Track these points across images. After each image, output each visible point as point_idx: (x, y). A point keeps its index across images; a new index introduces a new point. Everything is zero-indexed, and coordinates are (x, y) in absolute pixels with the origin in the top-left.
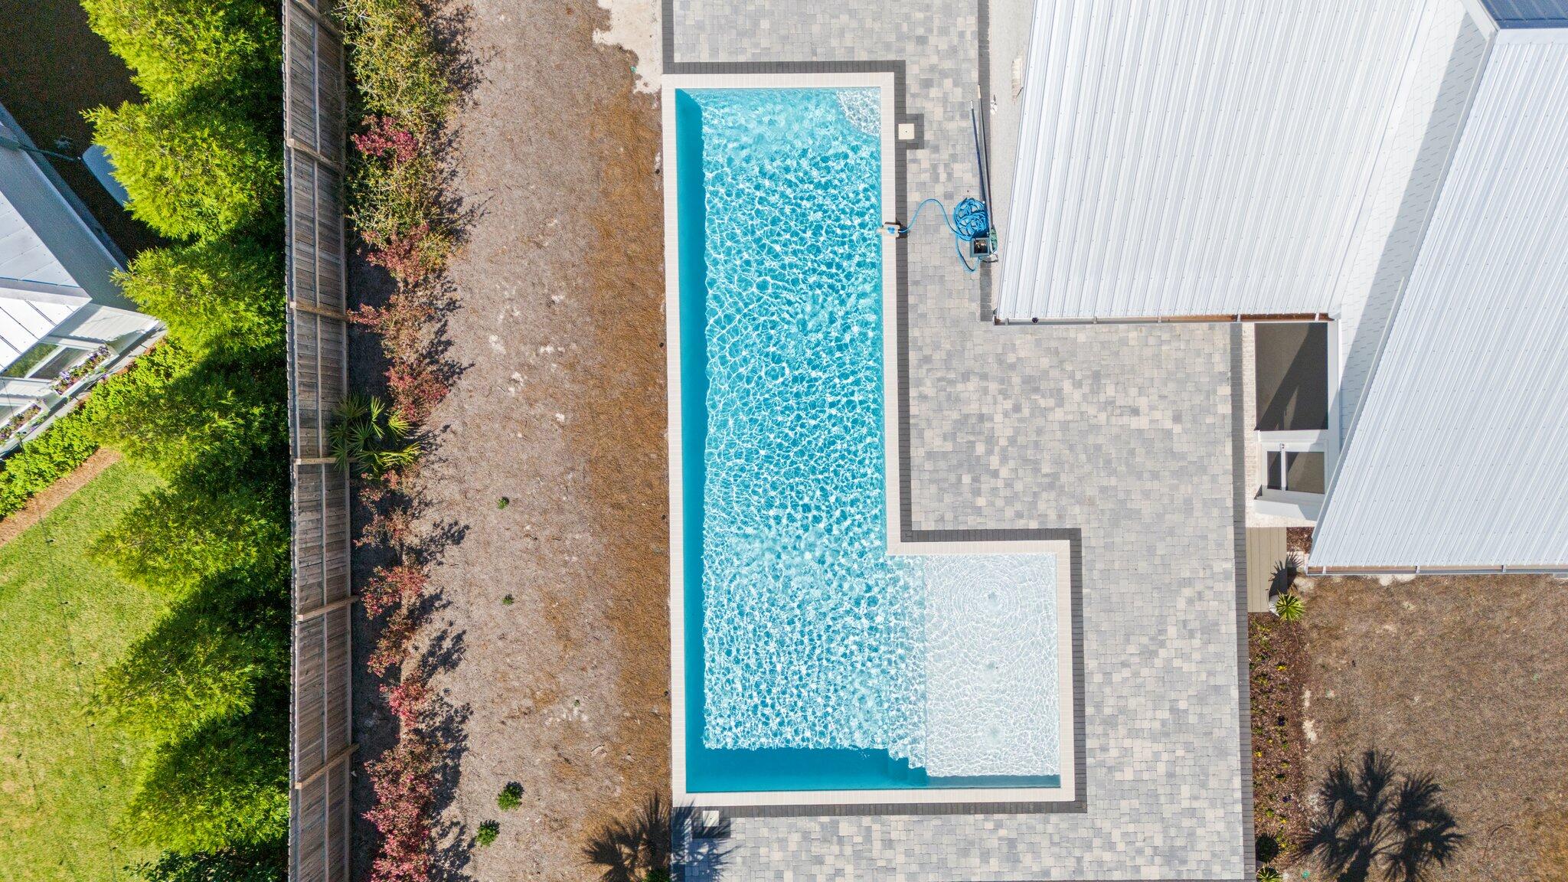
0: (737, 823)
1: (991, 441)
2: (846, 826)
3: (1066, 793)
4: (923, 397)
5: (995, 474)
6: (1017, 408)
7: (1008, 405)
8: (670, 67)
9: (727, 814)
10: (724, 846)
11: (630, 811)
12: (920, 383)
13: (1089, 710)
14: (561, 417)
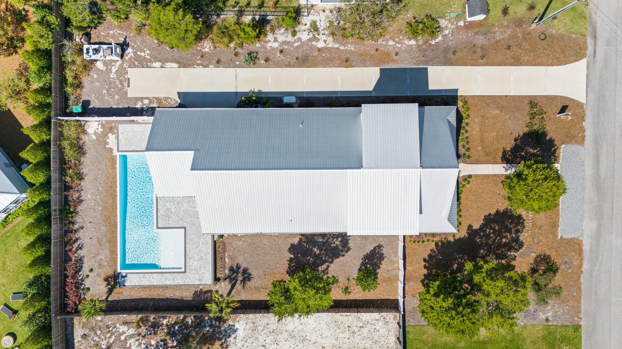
0: (128, 275)
1: (171, 212)
2: (146, 275)
3: (183, 270)
4: (160, 205)
5: (172, 218)
6: (176, 207)
7: (174, 206)
8: (118, 151)
9: (127, 274)
10: (126, 279)
11: (111, 273)
12: (160, 203)
13: (187, 256)
14: (100, 208)
